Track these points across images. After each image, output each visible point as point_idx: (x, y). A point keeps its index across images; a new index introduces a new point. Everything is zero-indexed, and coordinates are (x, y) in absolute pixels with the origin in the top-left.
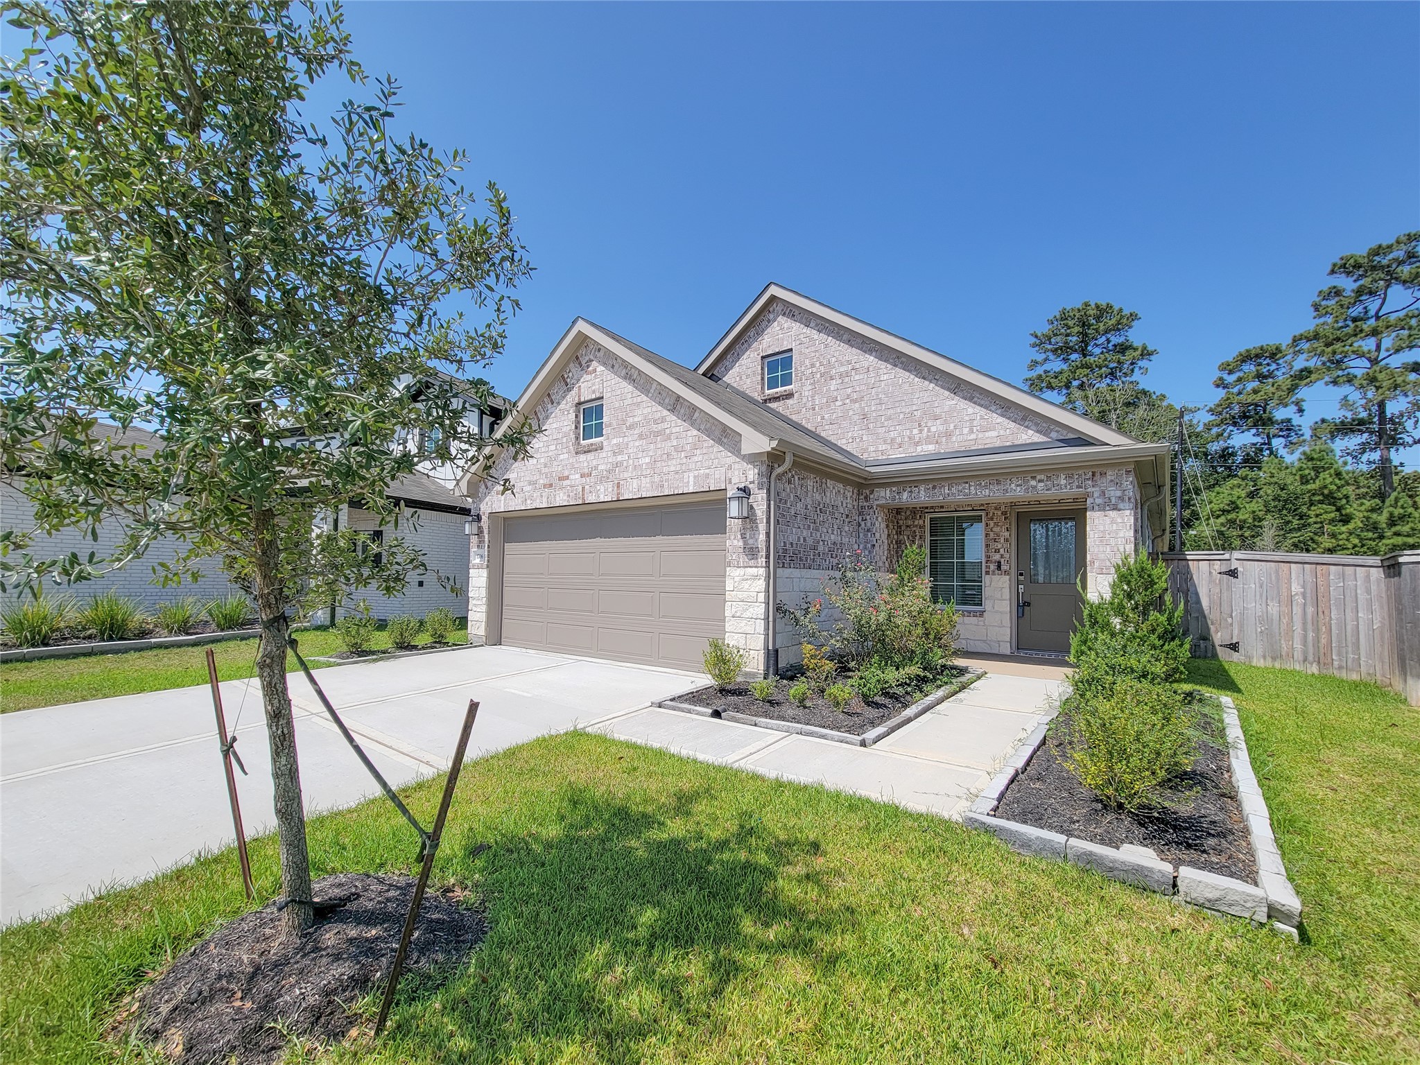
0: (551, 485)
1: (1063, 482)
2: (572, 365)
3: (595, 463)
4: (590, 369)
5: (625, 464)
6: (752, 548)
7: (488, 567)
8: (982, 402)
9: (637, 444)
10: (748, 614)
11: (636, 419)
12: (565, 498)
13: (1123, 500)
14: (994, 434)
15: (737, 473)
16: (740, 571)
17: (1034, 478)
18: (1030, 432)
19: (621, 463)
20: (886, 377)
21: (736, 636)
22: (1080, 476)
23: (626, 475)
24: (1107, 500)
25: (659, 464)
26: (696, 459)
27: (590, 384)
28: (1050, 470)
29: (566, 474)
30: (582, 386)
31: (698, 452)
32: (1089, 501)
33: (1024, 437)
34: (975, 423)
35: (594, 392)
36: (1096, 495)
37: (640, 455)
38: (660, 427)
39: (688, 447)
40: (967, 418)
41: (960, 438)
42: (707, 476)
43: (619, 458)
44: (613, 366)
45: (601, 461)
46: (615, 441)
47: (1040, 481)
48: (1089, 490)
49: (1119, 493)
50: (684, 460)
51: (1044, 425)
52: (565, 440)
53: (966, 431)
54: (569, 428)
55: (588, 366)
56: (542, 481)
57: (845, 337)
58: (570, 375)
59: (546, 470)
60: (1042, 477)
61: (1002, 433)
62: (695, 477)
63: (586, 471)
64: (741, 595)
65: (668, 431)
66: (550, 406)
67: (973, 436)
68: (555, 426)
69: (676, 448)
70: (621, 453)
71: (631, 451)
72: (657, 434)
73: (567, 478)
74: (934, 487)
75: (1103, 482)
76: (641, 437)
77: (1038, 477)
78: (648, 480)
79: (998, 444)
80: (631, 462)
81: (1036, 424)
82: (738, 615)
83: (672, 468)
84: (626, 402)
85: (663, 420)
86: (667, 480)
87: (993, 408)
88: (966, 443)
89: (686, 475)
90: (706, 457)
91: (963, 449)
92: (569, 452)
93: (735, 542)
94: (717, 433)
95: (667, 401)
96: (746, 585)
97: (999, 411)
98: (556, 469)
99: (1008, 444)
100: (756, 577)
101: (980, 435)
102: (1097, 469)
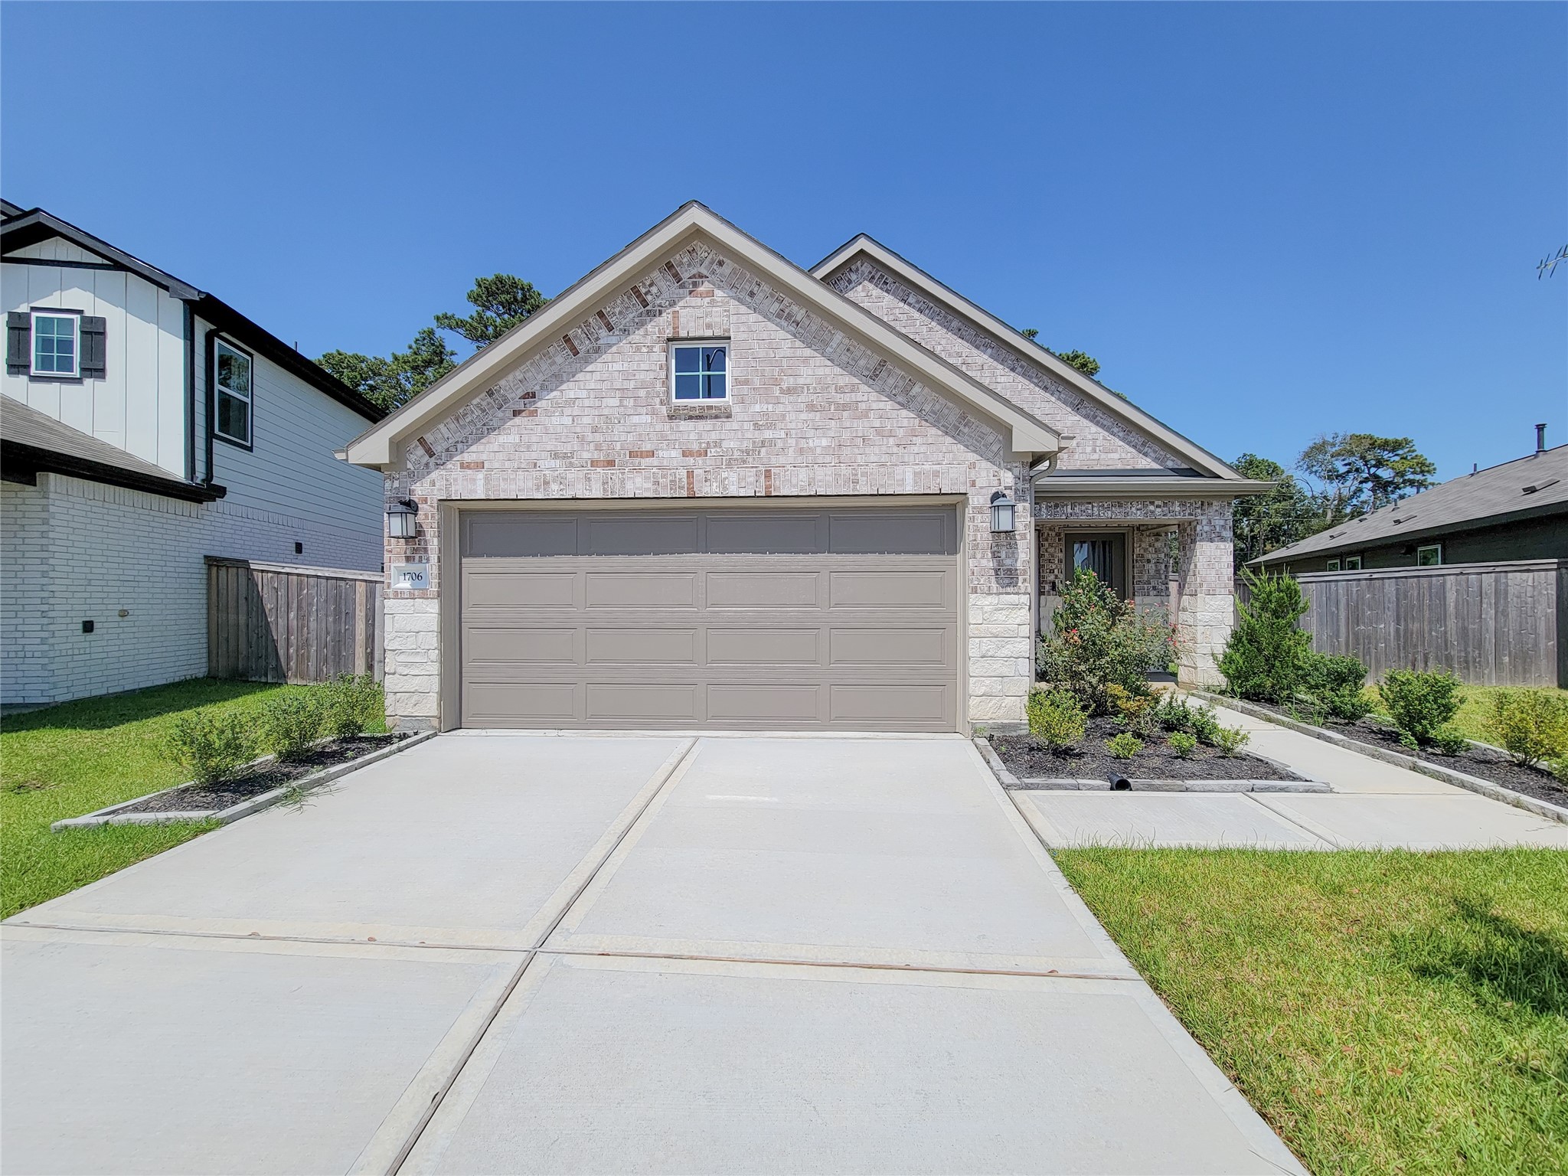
0: (611, 463)
1: (1178, 509)
2: (656, 274)
3: (714, 436)
4: (701, 289)
5: (780, 444)
6: (1010, 570)
7: (439, 595)
8: (1105, 423)
9: (804, 416)
10: (1005, 652)
11: (801, 381)
12: (650, 485)
13: (1225, 529)
14: (1116, 456)
15: (984, 474)
16: (993, 599)
17: (1152, 503)
18: (1149, 460)
19: (772, 442)
20: (1003, 379)
21: (988, 681)
22: (1191, 504)
23: (782, 460)
24: (1213, 528)
25: (846, 451)
26: (916, 449)
27: (699, 312)
28: (1167, 497)
29: (647, 447)
30: (683, 312)
31: (918, 440)
32: (1199, 528)
33: (1144, 462)
34: (1098, 443)
35: (709, 326)
36: (1204, 522)
37: (811, 433)
38: (847, 398)
39: (901, 432)
40: (1090, 437)
41: (1083, 457)
42: (936, 474)
43: (768, 434)
44: (752, 294)
45: (731, 436)
46: (757, 408)
47: (1158, 506)
48: (1198, 518)
49: (1222, 523)
50: (895, 449)
51: (1162, 453)
52: (642, 393)
53: (1089, 449)
54: (652, 375)
55: (695, 284)
56: (586, 455)
57: (955, 324)
58: (654, 290)
59: (598, 437)
60: (1159, 503)
61: (1123, 455)
62: (915, 474)
63: (695, 447)
64: (994, 629)
65: (862, 406)
66: (603, 332)
67: (1096, 456)
68: (617, 367)
69: (879, 431)
70: (771, 426)
71: (793, 425)
72: (844, 407)
73: (652, 454)
74: (1056, 506)
75: (1211, 511)
76: (811, 408)
77: (1156, 503)
78: (829, 470)
79: (1120, 466)
80: (792, 442)
81: (1155, 452)
82: (990, 654)
83: (873, 458)
84: (780, 353)
85: (854, 389)
86: (865, 474)
87: (1116, 430)
88: (1088, 463)
89: (899, 470)
90: (933, 448)
91: (1086, 468)
92: (654, 413)
93: (984, 562)
94: (953, 418)
95: (862, 362)
96: (1001, 616)
97: (1121, 434)
98: (621, 438)
99: (1129, 467)
100: (1016, 606)
101: (1103, 456)
102: (1205, 499)
